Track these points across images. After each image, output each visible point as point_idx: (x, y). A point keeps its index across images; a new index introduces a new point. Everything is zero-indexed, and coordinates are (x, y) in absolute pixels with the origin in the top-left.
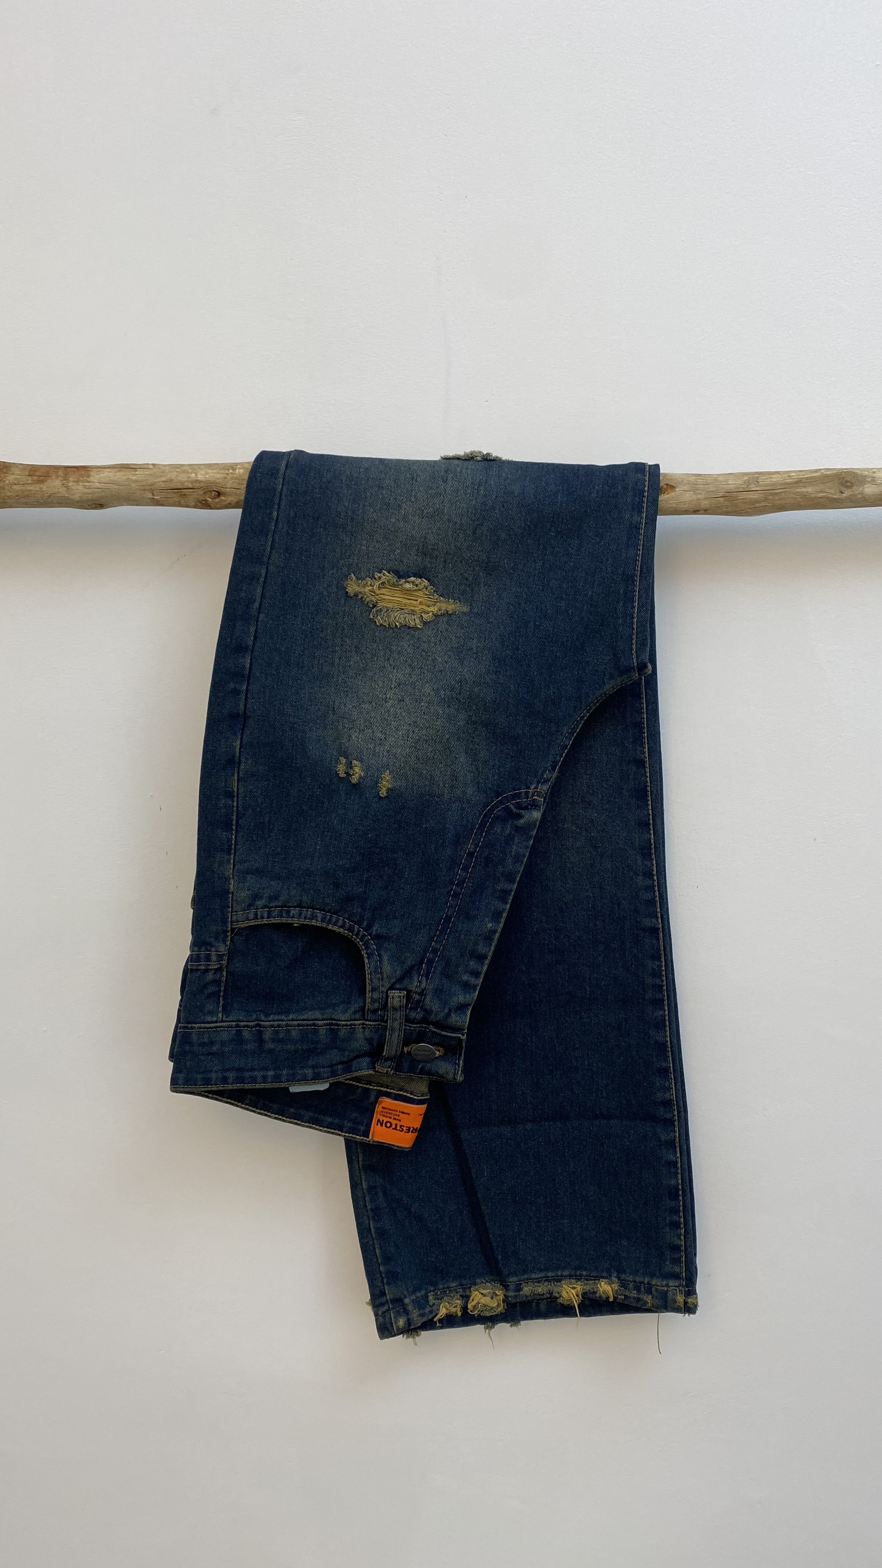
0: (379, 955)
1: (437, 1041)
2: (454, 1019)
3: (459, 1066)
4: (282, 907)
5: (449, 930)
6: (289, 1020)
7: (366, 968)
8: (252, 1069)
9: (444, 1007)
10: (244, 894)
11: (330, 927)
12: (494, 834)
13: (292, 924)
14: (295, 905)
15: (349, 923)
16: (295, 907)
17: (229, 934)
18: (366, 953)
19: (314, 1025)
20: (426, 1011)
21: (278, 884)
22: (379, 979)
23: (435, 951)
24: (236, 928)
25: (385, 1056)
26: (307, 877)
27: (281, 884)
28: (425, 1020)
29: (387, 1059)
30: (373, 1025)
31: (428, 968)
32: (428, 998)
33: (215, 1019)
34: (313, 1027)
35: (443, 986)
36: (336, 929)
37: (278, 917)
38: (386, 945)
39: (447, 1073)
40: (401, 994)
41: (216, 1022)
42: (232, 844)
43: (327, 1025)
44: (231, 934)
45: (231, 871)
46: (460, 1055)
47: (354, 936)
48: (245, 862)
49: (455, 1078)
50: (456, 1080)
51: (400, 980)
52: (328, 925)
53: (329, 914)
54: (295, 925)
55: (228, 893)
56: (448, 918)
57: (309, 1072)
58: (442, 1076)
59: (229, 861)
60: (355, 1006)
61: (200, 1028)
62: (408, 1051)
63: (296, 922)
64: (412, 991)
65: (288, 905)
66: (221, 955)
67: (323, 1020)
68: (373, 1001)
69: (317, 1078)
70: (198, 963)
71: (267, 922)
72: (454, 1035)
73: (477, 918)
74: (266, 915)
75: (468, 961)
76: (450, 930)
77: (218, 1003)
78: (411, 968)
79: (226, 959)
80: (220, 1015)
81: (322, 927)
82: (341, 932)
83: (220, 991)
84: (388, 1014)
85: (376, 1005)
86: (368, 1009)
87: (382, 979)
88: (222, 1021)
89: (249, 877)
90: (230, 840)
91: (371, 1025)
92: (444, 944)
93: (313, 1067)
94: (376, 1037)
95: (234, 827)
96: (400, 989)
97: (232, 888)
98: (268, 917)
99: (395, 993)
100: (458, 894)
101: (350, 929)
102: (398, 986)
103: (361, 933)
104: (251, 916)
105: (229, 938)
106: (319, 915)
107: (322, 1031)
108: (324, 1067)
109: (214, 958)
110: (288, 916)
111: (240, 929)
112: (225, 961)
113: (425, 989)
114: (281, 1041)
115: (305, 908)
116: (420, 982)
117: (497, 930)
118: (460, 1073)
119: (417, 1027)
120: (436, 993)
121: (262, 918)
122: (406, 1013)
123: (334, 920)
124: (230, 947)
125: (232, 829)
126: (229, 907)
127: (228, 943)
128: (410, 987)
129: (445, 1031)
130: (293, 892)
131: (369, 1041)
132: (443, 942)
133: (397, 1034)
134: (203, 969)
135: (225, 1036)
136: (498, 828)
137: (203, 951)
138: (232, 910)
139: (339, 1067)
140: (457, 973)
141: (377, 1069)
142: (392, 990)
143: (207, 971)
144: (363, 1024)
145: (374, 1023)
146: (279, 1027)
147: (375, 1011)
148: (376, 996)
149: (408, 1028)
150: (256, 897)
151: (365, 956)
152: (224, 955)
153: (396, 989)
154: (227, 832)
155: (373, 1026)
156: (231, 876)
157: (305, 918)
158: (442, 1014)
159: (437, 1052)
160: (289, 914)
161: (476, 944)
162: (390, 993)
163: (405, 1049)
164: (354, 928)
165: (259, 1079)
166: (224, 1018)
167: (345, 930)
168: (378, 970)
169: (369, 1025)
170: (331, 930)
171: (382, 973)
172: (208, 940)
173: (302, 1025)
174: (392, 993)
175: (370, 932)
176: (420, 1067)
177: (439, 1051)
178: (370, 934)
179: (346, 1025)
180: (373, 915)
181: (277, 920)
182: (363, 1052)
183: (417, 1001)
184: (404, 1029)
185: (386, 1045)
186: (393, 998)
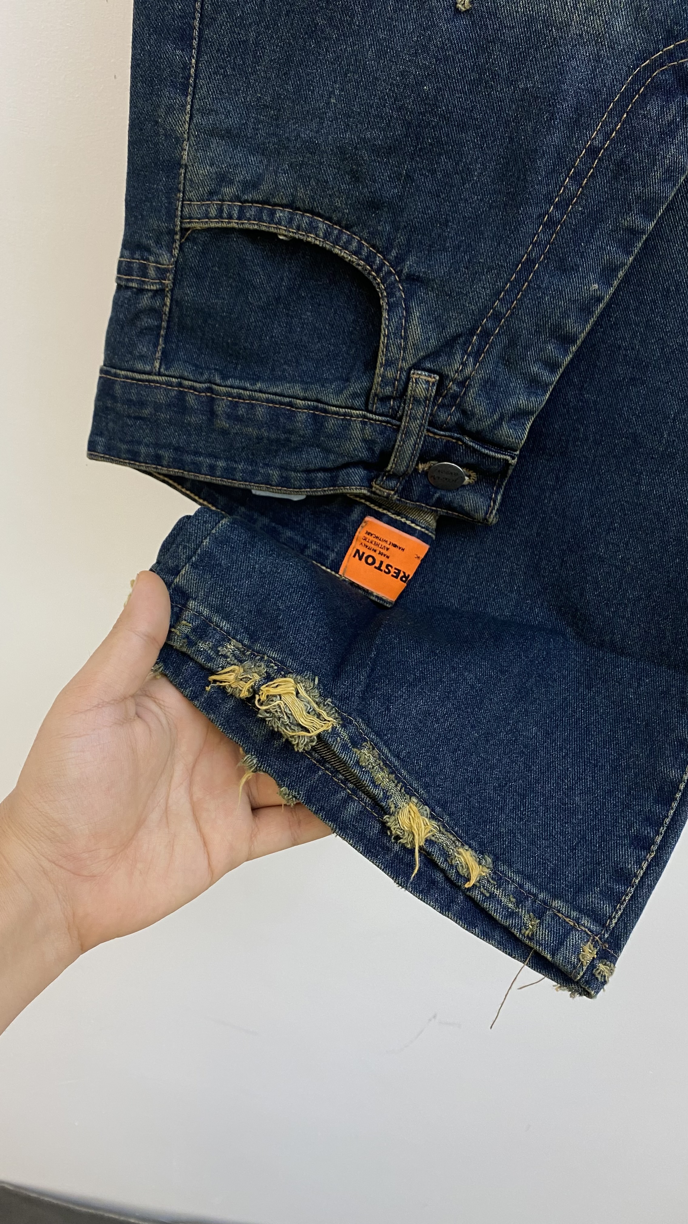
0: (407, 309)
1: (472, 460)
2: (506, 432)
3: (495, 503)
4: (264, 202)
5: (526, 284)
6: (255, 391)
7: (383, 326)
8: (196, 453)
9: (495, 411)
10: (204, 171)
11: (336, 251)
12: (645, 116)
13: (276, 235)
14: (284, 202)
15: (367, 247)
16: (284, 206)
17: (178, 237)
18: (388, 304)
19: (290, 404)
20: (464, 412)
21: (261, 162)
22: (399, 347)
23: (497, 316)
24: (188, 229)
25: (390, 471)
26: (308, 155)
27: (265, 162)
28: (460, 428)
29: (392, 476)
30: (378, 421)
31: (480, 344)
32: (472, 392)
33: (148, 368)
34: (288, 408)
35: (498, 377)
36: (345, 256)
37: (255, 220)
38: (421, 293)
39: (476, 510)
40: (430, 379)
41: (149, 373)
42: (190, 76)
43: (308, 408)
44: (182, 237)
45: (187, 126)
46: (499, 487)
47: (374, 273)
48: (209, 114)
49: (485, 519)
50: (487, 521)
51: (434, 355)
52: (334, 247)
53: (338, 227)
54: (281, 237)
55: (180, 165)
56: (531, 262)
57: (275, 474)
58: (467, 514)
59: (184, 106)
60: (356, 387)
61: (127, 377)
62: (423, 471)
63: (283, 233)
64: (448, 376)
65: (273, 200)
66: (164, 269)
67: (305, 399)
68: (385, 382)
69: (285, 483)
70: (129, 277)
71: (236, 226)
72: (499, 456)
73: (577, 271)
74: (235, 214)
75: (545, 342)
76: (529, 284)
77: (156, 345)
78: (455, 338)
79: (171, 278)
80: (157, 365)
81: (323, 249)
82: (353, 262)
83: (159, 327)
84: (404, 408)
85: (388, 390)
86: (375, 393)
87: (405, 349)
88: (159, 374)
89: (214, 141)
90: (186, 67)
91: (376, 420)
92: (514, 307)
93: (282, 468)
94: (380, 439)
95: (195, 43)
96: (430, 371)
97: (185, 157)
98: (239, 218)
99: (421, 374)
100: (556, 224)
101: (369, 260)
102: (428, 365)
103: (385, 269)
104: (213, 212)
105: (177, 245)
106: (320, 225)
107: (302, 417)
108: (295, 470)
109: (152, 272)
110: (271, 221)
111: (195, 231)
112: (169, 280)
113: (469, 378)
114: (239, 419)
115: (299, 209)
116: (464, 364)
117: (603, 298)
118: (494, 512)
119: (445, 436)
120: (485, 386)
121: (230, 217)
122: (432, 410)
123: (344, 238)
124: (177, 259)
125: (191, 47)
126: (179, 191)
127: (176, 252)
128: (446, 370)
129: (487, 449)
130: (282, 178)
131: (369, 444)
132: (513, 302)
133: (412, 442)
134: (135, 288)
135: (161, 397)
136: (653, 108)
137: (138, 259)
138: (184, 196)
139: (320, 475)
140: (523, 359)
141: (374, 489)
142: (419, 369)
143: (141, 291)
144: (364, 417)
145: (380, 418)
146: (240, 398)
147: (384, 399)
148: (390, 374)
149: (431, 435)
150: (223, 179)
151: (385, 306)
152: (167, 270)
153: (424, 370)
154: (183, 50)
155: (379, 423)
156: (186, 136)
157: (298, 228)
158: (489, 422)
159: (467, 478)
160: (273, 217)
161: (565, 315)
162: (413, 374)
163: (421, 466)
164: (375, 258)
165: (204, 469)
166: (162, 370)
167: (361, 259)
168: (401, 331)
169: (372, 419)
170: (336, 255)
171: (406, 338)
172: (144, 241)
173: (272, 402)
174: (415, 375)
175: (399, 268)
176: (437, 495)
177: (469, 476)
178: (399, 273)
179: (337, 413)
180: (409, 240)
181: (253, 225)
182: (357, 459)
183: (453, 394)
184: (425, 435)
185: (393, 455)
186: (416, 383)
